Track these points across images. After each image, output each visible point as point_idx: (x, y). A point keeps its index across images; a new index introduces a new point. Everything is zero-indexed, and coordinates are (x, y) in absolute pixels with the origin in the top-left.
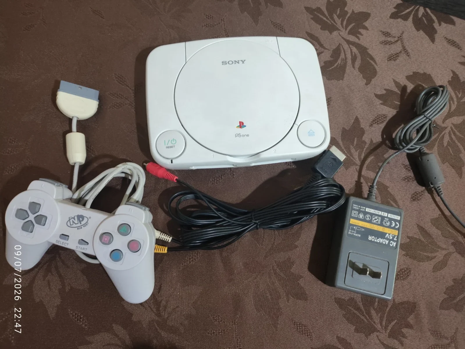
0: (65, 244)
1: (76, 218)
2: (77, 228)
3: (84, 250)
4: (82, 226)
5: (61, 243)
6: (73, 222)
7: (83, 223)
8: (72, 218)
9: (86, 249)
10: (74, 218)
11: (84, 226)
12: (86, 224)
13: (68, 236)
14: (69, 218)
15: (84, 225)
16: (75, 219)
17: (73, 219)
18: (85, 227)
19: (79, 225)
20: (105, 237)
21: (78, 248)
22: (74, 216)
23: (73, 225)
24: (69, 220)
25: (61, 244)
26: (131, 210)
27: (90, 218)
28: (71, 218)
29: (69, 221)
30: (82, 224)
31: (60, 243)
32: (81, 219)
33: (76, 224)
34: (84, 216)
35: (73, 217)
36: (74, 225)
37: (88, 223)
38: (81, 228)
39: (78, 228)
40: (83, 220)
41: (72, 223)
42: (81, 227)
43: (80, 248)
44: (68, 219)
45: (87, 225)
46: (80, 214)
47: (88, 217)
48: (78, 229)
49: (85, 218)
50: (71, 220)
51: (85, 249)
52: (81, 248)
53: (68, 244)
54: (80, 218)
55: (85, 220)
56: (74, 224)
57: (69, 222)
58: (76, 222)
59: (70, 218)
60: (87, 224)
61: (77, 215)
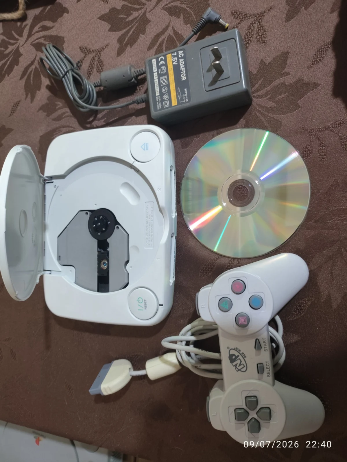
0: (268, 365)
1: (234, 364)
2: (245, 359)
3: (265, 342)
4: (241, 353)
5: (268, 370)
6: (240, 365)
7: (237, 354)
8: (236, 367)
9: (263, 339)
10: (236, 366)
11: (240, 351)
12: (236, 349)
13: (257, 364)
14: (237, 371)
15: (239, 351)
16: (237, 364)
17: (237, 366)
18: (240, 350)
19: (240, 357)
20: (241, 322)
21: (266, 349)
22: (234, 366)
23: (243, 364)
24: (239, 370)
25: (269, 371)
26: (202, 306)
27: (228, 348)
28: (236, 369)
29: (242, 370)
30: (238, 354)
31: (269, 372)
32: (234, 357)
33: (241, 362)
34: (228, 355)
35: (234, 367)
36: (243, 362)
37: (235, 348)
38: (243, 353)
39: (244, 357)
40: (234, 355)
41: (242, 366)
42: (242, 354)
43: (265, 346)
44: (239, 371)
45: (237, 349)
46: (229, 361)
47: (229, 350)
48: (245, 357)
49: (231, 353)
50: (239, 368)
51: (264, 340)
52: (265, 345)
53: (266, 362)
54: (232, 359)
55: (232, 352)
56: (242, 364)
57: (243, 370)
58: (238, 362)
59: (237, 370)
60: (236, 348)
61: (231, 364)
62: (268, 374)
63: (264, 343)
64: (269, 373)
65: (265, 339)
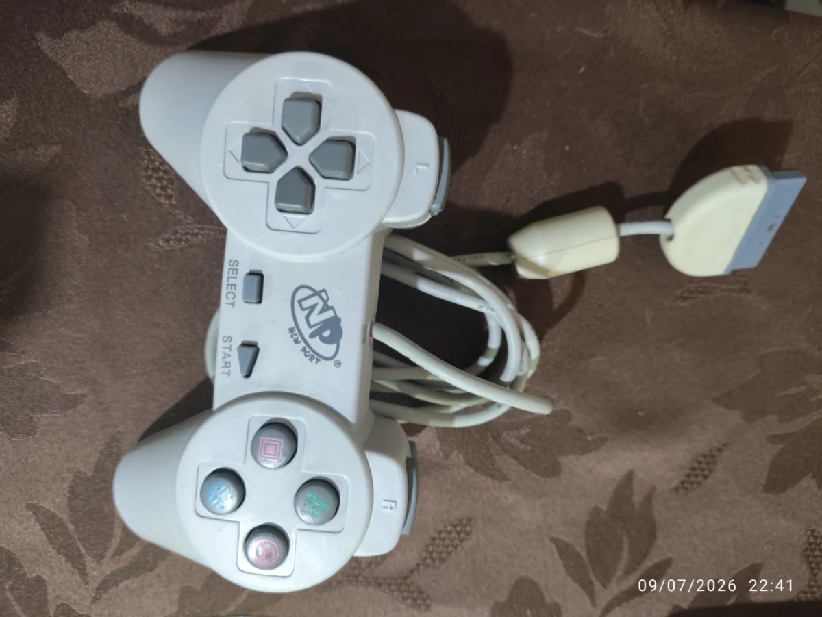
0: (231, 296)
1: (329, 314)
2: (293, 325)
3: (223, 364)
4: (303, 344)
5: (231, 281)
6: (312, 308)
7: (316, 343)
8: (325, 302)
9: (229, 374)
10: (326, 308)
11: (304, 350)
12: (315, 356)
13: (260, 302)
14: (324, 290)
15: (307, 349)
16: (322, 311)
17: (321, 304)
18: (303, 353)
19: (307, 332)
21: (227, 345)
22: (332, 308)
23: (303, 309)
24: (316, 293)
25: (229, 278)
26: (393, 504)
27: (338, 364)
28: (325, 298)
29: (311, 293)
30: (310, 341)
31: (231, 275)
32: (327, 334)
33: (307, 318)
34: (342, 342)
35: (330, 303)
36: (301, 315)
37: (318, 360)
38: (296, 341)
39: (295, 331)
40: (324, 340)
41: (306, 304)
42: (300, 339)
43: (227, 351)
44: (318, 289)
45: (311, 359)
46: (342, 325)
47: (338, 358)
48: (291, 330)
49: (334, 346)
50: (316, 299)
51: (226, 370)
52: (226, 355)
53: (233, 304)
54: (332, 330)
55: (327, 350)
56: (306, 312)
57: (308, 292)
58: (316, 318)
59: (323, 295)
60: (315, 361)
61: (339, 315)
62: (234, 267)
63: (230, 363)
64: (231, 271)
65: (223, 373)
